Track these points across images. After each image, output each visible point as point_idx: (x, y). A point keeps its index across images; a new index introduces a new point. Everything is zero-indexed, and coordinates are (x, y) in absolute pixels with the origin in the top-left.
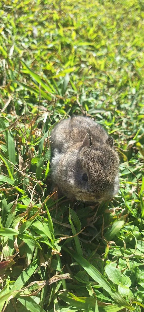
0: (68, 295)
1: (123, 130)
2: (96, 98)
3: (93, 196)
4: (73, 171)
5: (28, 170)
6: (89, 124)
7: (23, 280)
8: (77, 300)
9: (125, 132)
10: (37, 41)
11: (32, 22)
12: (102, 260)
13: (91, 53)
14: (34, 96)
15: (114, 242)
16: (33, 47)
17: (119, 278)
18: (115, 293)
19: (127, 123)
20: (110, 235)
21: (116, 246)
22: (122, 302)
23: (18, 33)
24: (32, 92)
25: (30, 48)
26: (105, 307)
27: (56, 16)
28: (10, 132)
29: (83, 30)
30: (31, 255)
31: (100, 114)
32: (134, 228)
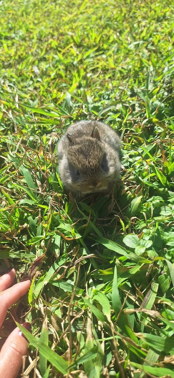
0: (99, 272)
1: (138, 115)
2: (108, 99)
4: (69, 171)
5: (48, 189)
6: (82, 125)
7: (54, 268)
8: (107, 274)
9: (140, 116)
10: (41, 78)
11: (33, 63)
12: (122, 234)
13: (99, 57)
14: (45, 128)
15: (136, 217)
16: (37, 85)
17: (137, 243)
18: (130, 253)
19: (140, 106)
20: (132, 213)
21: (140, 220)
22: (136, 258)
23: (22, 80)
24: (42, 125)
25: (35, 88)
26: (130, 271)
27: (54, 44)
28: (23, 165)
29: (87, 40)
30: (58, 249)
31: (110, 111)
32: (154, 198)
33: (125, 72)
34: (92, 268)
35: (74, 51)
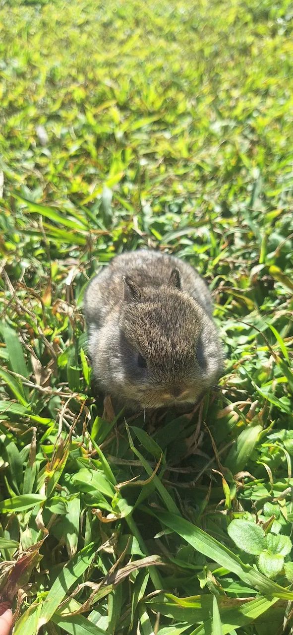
0: (165, 599)
1: (239, 253)
2: (179, 212)
3: (166, 392)
4: (119, 355)
5: (54, 381)
7: (64, 585)
8: (186, 606)
9: (243, 255)
10: (50, 149)
11: (35, 120)
12: (222, 514)
13: (158, 135)
14: (53, 247)
15: (247, 474)
16: (42, 161)
17: (260, 542)
18: (251, 571)
19: (244, 237)
20: (238, 461)
21: (256, 481)
23: (12, 147)
24: (48, 240)
25: (38, 167)
26: (242, 608)
28: (6, 321)
29: (137, 100)
31: (186, 236)
32: (286, 434)
33: (207, 170)
34: (150, 588)
35: (115, 113)
